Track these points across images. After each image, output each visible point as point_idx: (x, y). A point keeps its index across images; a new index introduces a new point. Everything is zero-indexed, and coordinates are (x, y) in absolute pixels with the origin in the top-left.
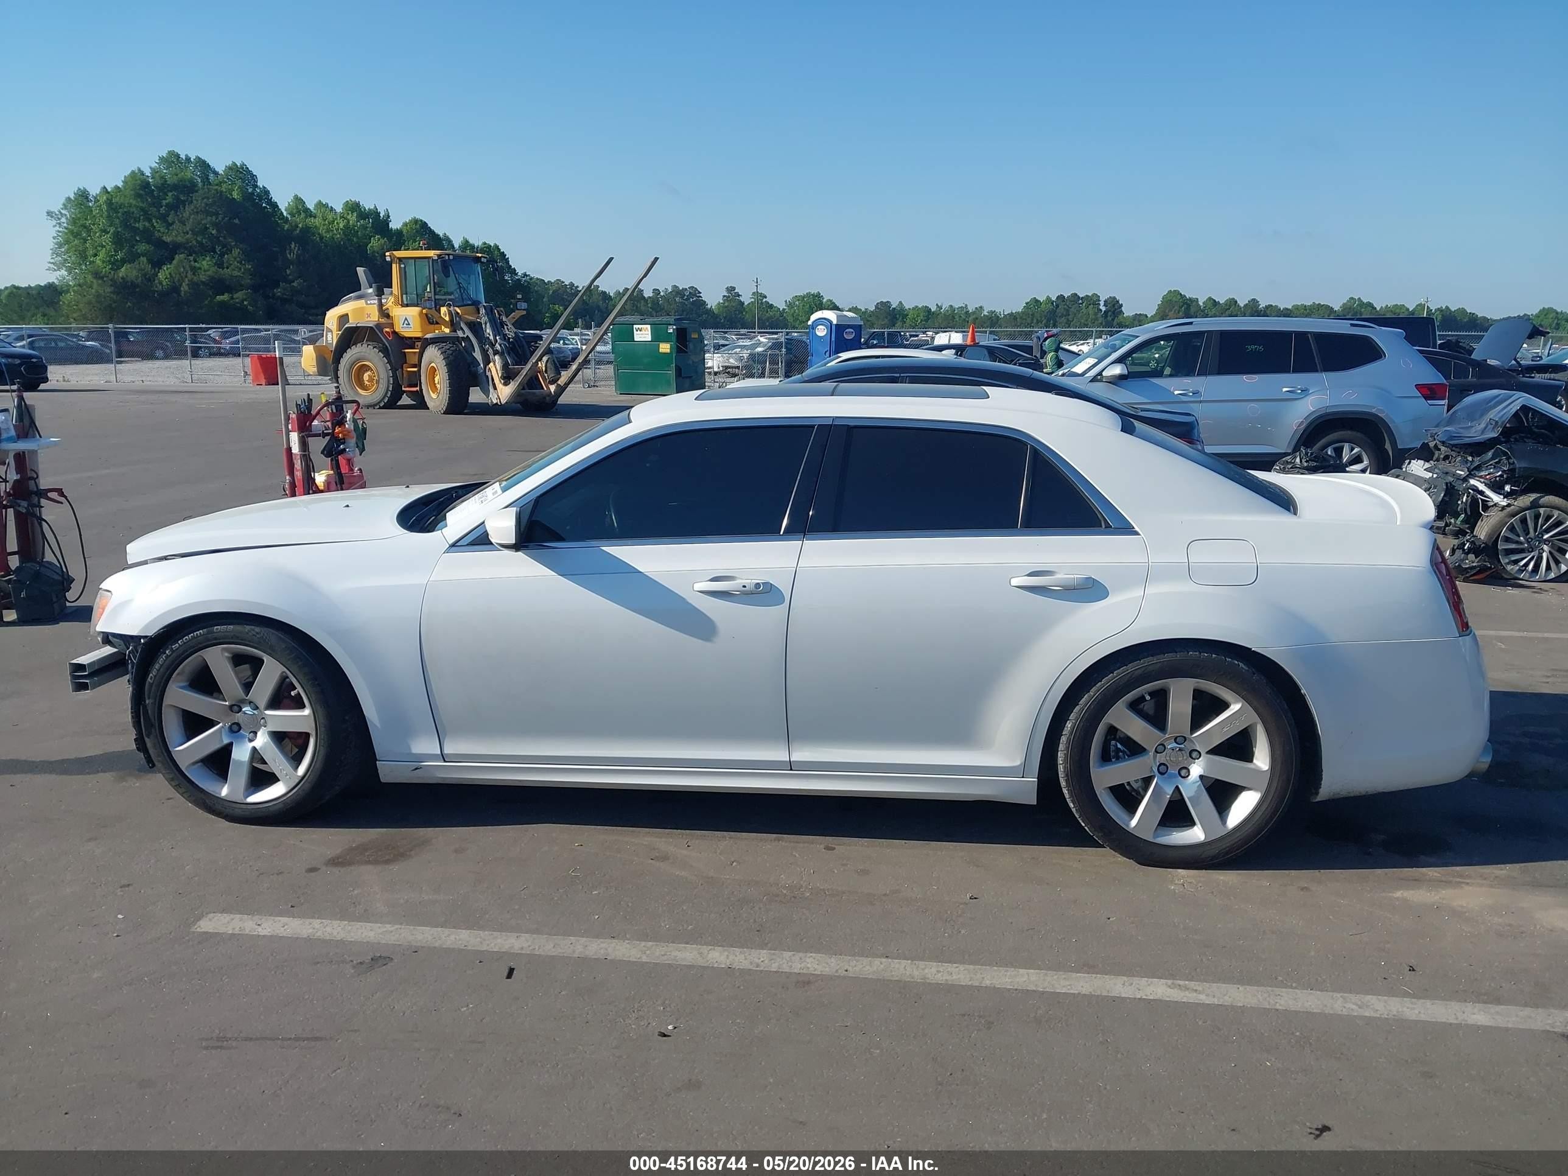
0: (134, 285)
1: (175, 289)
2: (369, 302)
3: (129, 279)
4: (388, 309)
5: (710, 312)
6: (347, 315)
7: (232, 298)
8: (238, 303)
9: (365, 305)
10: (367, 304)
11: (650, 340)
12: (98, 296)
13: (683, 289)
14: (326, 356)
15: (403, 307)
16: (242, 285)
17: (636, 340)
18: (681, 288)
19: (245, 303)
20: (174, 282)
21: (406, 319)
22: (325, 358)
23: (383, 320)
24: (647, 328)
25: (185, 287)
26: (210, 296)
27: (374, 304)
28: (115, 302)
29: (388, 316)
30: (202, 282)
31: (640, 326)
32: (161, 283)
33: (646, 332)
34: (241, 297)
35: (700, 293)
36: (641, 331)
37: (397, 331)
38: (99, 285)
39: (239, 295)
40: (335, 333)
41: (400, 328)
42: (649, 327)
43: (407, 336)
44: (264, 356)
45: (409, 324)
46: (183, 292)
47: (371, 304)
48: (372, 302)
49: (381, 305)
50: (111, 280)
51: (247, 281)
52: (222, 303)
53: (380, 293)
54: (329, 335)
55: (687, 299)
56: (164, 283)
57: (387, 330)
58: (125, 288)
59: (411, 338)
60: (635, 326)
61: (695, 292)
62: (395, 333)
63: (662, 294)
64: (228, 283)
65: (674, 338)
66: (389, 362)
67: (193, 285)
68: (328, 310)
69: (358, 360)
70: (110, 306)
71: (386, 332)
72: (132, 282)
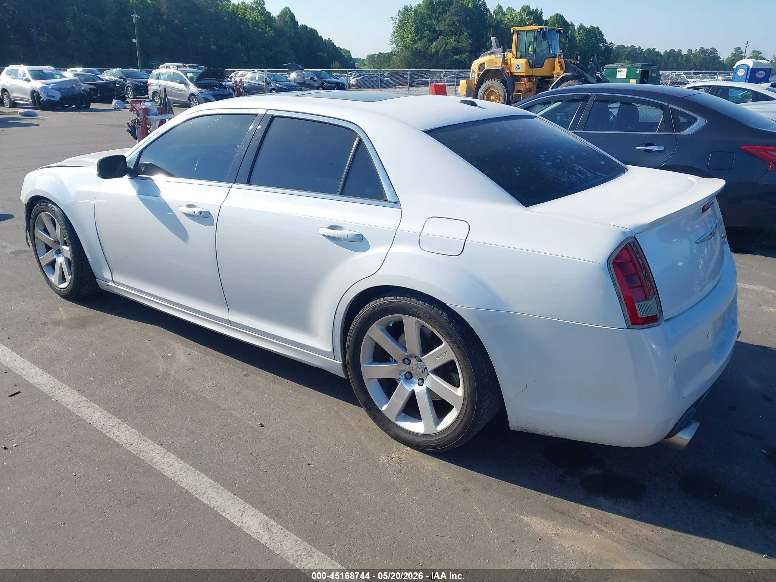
0: (420, 51)
1: (437, 53)
2: (497, 56)
3: (418, 49)
4: (507, 60)
5: (721, 63)
6: (484, 63)
7: (461, 57)
8: (463, 60)
9: (495, 58)
10: (495, 57)
11: (625, 77)
12: (405, 57)
13: (707, 49)
14: (471, 86)
15: (516, 58)
16: (466, 51)
17: (617, 77)
18: (705, 49)
19: (466, 59)
20: (437, 50)
21: (518, 65)
22: (471, 87)
23: (504, 66)
24: (625, 70)
25: (441, 52)
26: (452, 56)
27: (501, 57)
28: (411, 60)
29: (507, 64)
30: (449, 49)
31: (621, 69)
32: (431, 50)
33: (624, 73)
34: (465, 56)
35: (717, 51)
36: (621, 72)
37: (512, 72)
38: (406, 51)
39: (464, 56)
40: (477, 73)
41: (514, 70)
42: (626, 69)
43: (517, 75)
44: (437, 85)
45: (519, 68)
46: (440, 55)
47: (498, 57)
48: (498, 56)
49: (504, 57)
50: (411, 49)
51: (469, 49)
52: (456, 59)
53: (504, 51)
54: (474, 74)
55: (709, 55)
56: (433, 50)
57: (507, 71)
58: (417, 53)
59: (518, 76)
60: (618, 69)
61: (714, 51)
62: (511, 73)
63: (693, 52)
64: (460, 50)
65: (639, 76)
66: (506, 88)
67: (445, 51)
68: (474, 61)
69: (488, 88)
70: (409, 61)
71: (507, 72)
72: (420, 50)
